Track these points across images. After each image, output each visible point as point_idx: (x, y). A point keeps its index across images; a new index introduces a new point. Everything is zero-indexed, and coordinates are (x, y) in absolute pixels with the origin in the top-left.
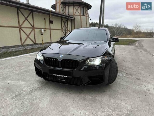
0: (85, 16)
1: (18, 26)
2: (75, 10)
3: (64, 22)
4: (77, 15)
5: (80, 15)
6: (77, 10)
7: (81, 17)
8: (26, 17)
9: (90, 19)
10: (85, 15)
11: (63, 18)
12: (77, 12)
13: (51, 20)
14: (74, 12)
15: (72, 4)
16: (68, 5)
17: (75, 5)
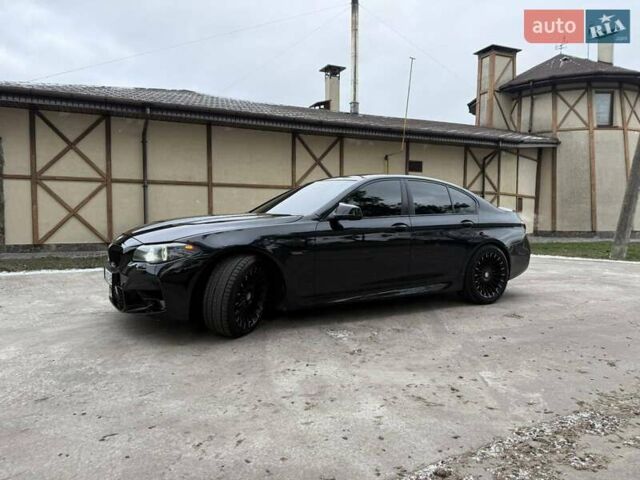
0: (616, 128)
2: (562, 109)
3: (481, 163)
5: (588, 125)
6: (572, 108)
7: (591, 136)
8: (318, 156)
10: (620, 124)
11: (473, 150)
12: (575, 116)
13: (413, 158)
14: (555, 118)
15: (550, 88)
16: (527, 96)
17: (563, 90)
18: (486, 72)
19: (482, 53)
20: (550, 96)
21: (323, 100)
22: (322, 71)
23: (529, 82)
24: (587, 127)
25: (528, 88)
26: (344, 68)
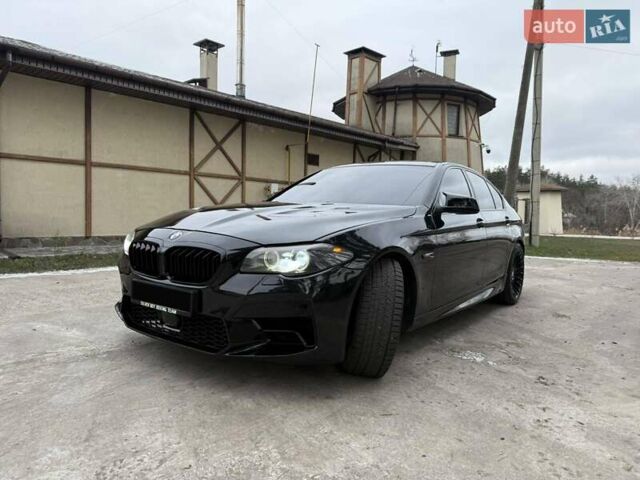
0: (462, 137)
1: (188, 169)
2: (421, 116)
3: (367, 161)
4: (425, 134)
5: (441, 133)
6: (429, 117)
7: (444, 143)
8: (219, 138)
9: (488, 152)
10: (464, 135)
11: (361, 147)
12: (431, 124)
13: (311, 151)
14: (415, 123)
15: (411, 96)
16: (392, 101)
17: (422, 99)
18: (356, 72)
19: (352, 54)
20: (411, 103)
21: (198, 77)
22: (196, 44)
23: (395, 87)
24: (441, 135)
25: (393, 93)
26: (223, 46)
